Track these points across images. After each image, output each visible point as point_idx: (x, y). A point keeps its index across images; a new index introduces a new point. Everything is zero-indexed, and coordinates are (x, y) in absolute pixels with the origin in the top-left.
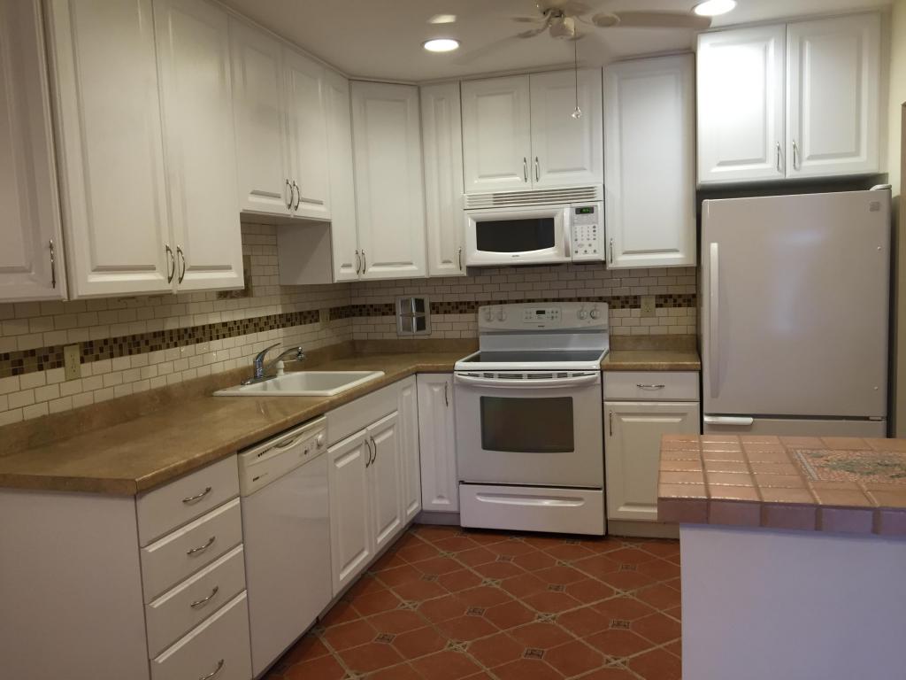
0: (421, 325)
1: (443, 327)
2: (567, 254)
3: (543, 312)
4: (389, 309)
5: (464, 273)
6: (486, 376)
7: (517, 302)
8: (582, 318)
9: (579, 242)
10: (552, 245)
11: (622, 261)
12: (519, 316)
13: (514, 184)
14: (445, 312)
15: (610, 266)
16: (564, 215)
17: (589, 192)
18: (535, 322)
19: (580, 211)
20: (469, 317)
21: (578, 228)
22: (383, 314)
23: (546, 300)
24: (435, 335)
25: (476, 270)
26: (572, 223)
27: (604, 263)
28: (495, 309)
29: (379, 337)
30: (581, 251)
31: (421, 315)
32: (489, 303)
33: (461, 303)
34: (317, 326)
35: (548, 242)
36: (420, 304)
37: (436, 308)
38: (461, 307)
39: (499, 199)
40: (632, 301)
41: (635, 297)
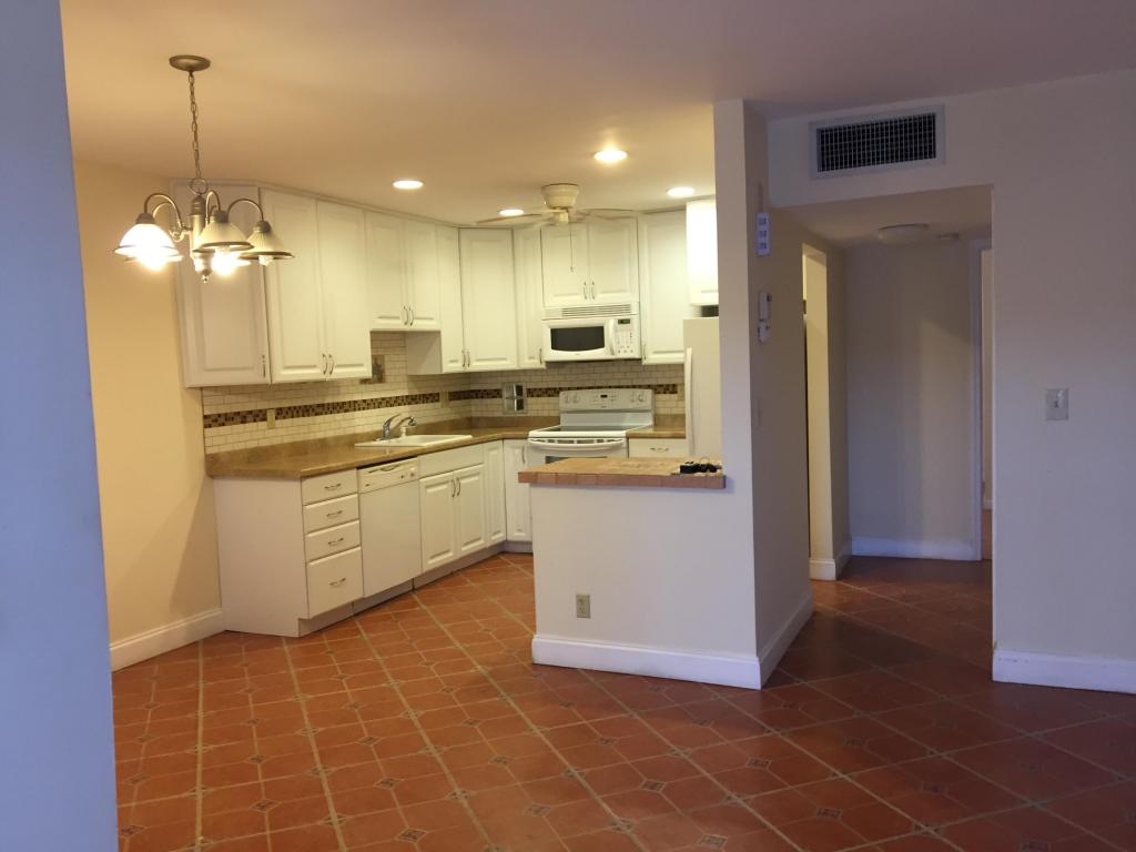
0: (520, 405)
1: (535, 406)
2: (613, 354)
3: (605, 396)
4: (497, 393)
5: (543, 366)
7: (590, 388)
8: (633, 401)
9: (621, 344)
10: (602, 345)
11: (652, 358)
12: (587, 399)
13: (578, 301)
14: (538, 396)
15: (644, 362)
16: (610, 326)
17: (627, 308)
18: (599, 403)
19: (621, 322)
20: (552, 399)
21: (620, 334)
22: (494, 397)
23: (610, 387)
24: (530, 414)
25: (552, 365)
26: (616, 330)
27: (640, 360)
28: (572, 393)
29: (490, 415)
30: (622, 350)
31: (520, 398)
32: (569, 389)
33: (550, 389)
34: (438, 405)
35: (600, 344)
36: (519, 389)
37: (531, 393)
38: (549, 392)
39: (567, 312)
40: (671, 389)
41: (674, 386)
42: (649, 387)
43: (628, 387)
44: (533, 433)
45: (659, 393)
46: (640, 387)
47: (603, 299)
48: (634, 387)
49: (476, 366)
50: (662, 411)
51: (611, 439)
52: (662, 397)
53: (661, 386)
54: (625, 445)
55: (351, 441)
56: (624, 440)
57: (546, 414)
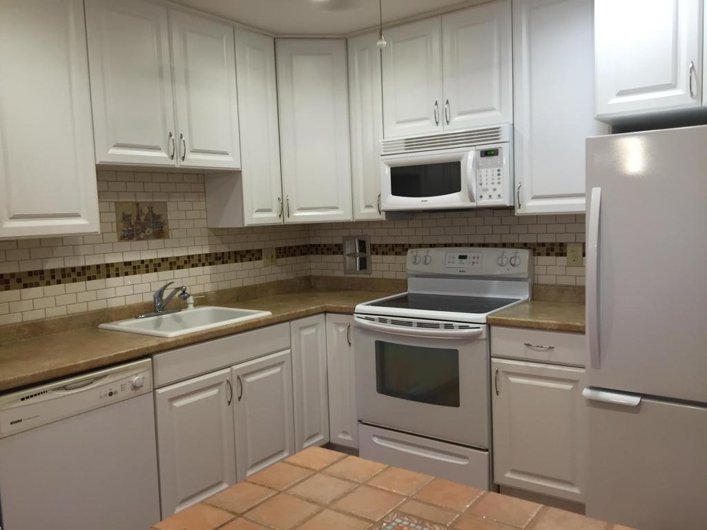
0: (364, 264)
1: (382, 266)
2: (472, 200)
3: (465, 257)
4: (338, 249)
5: (383, 217)
6: (382, 321)
7: (446, 245)
8: (501, 265)
9: (484, 186)
10: (458, 189)
11: (531, 206)
12: (441, 259)
13: (427, 129)
14: (383, 254)
15: (518, 212)
16: (469, 157)
17: (494, 133)
18: (456, 266)
19: (486, 154)
20: (399, 258)
21: (483, 172)
22: (334, 253)
23: (472, 245)
24: (375, 275)
25: (393, 215)
26: (477, 166)
27: (512, 208)
28: (422, 252)
29: (330, 274)
30: (485, 195)
31: (363, 255)
32: (420, 246)
33: (396, 245)
34: (259, 263)
35: (455, 187)
36: (362, 244)
37: (376, 249)
38: (397, 250)
39: (412, 144)
40: (557, 250)
41: (561, 244)
42: (525, 246)
43: (496, 245)
44: (361, 307)
45: (539, 254)
46: (512, 245)
47: (460, 124)
48: (504, 245)
49: (300, 216)
50: (543, 280)
51: (464, 325)
52: (543, 260)
53: (543, 244)
54: (484, 336)
55: (95, 321)
56: (483, 328)
57: (392, 275)
